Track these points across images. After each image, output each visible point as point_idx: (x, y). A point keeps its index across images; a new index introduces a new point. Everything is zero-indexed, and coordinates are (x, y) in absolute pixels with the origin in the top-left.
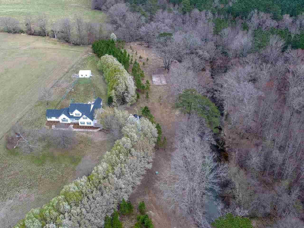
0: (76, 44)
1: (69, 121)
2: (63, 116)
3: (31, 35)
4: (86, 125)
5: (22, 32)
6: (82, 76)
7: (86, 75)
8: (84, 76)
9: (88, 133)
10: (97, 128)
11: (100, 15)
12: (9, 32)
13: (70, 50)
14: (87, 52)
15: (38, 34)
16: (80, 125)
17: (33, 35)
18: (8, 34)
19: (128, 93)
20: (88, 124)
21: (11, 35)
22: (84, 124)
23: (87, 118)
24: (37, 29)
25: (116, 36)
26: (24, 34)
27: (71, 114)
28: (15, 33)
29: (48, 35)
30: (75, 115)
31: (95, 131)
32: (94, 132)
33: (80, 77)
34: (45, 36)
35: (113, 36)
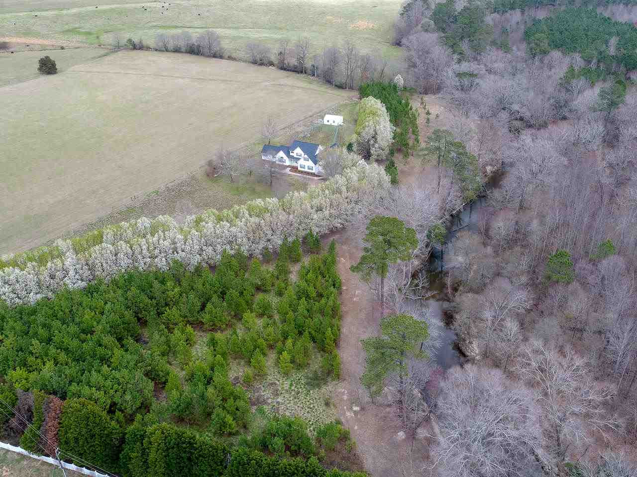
0: (340, 87)
1: (288, 162)
2: (281, 154)
3: (282, 69)
4: (306, 170)
5: (271, 64)
6: (328, 121)
7: (334, 122)
8: (331, 122)
9: (305, 178)
10: (319, 176)
11: (397, 54)
12: (255, 62)
13: (328, 93)
14: (350, 98)
15: (293, 69)
16: (299, 169)
17: (285, 69)
18: (253, 65)
19: (376, 142)
20: (309, 169)
21: (256, 67)
22: (304, 168)
23: (310, 160)
24: (293, 62)
25: (405, 81)
26: (274, 68)
27: (291, 154)
28: (261, 64)
29: (306, 73)
30: (295, 156)
31: (316, 178)
32: (313, 179)
33: (326, 122)
34: (302, 72)
35: (399, 80)
